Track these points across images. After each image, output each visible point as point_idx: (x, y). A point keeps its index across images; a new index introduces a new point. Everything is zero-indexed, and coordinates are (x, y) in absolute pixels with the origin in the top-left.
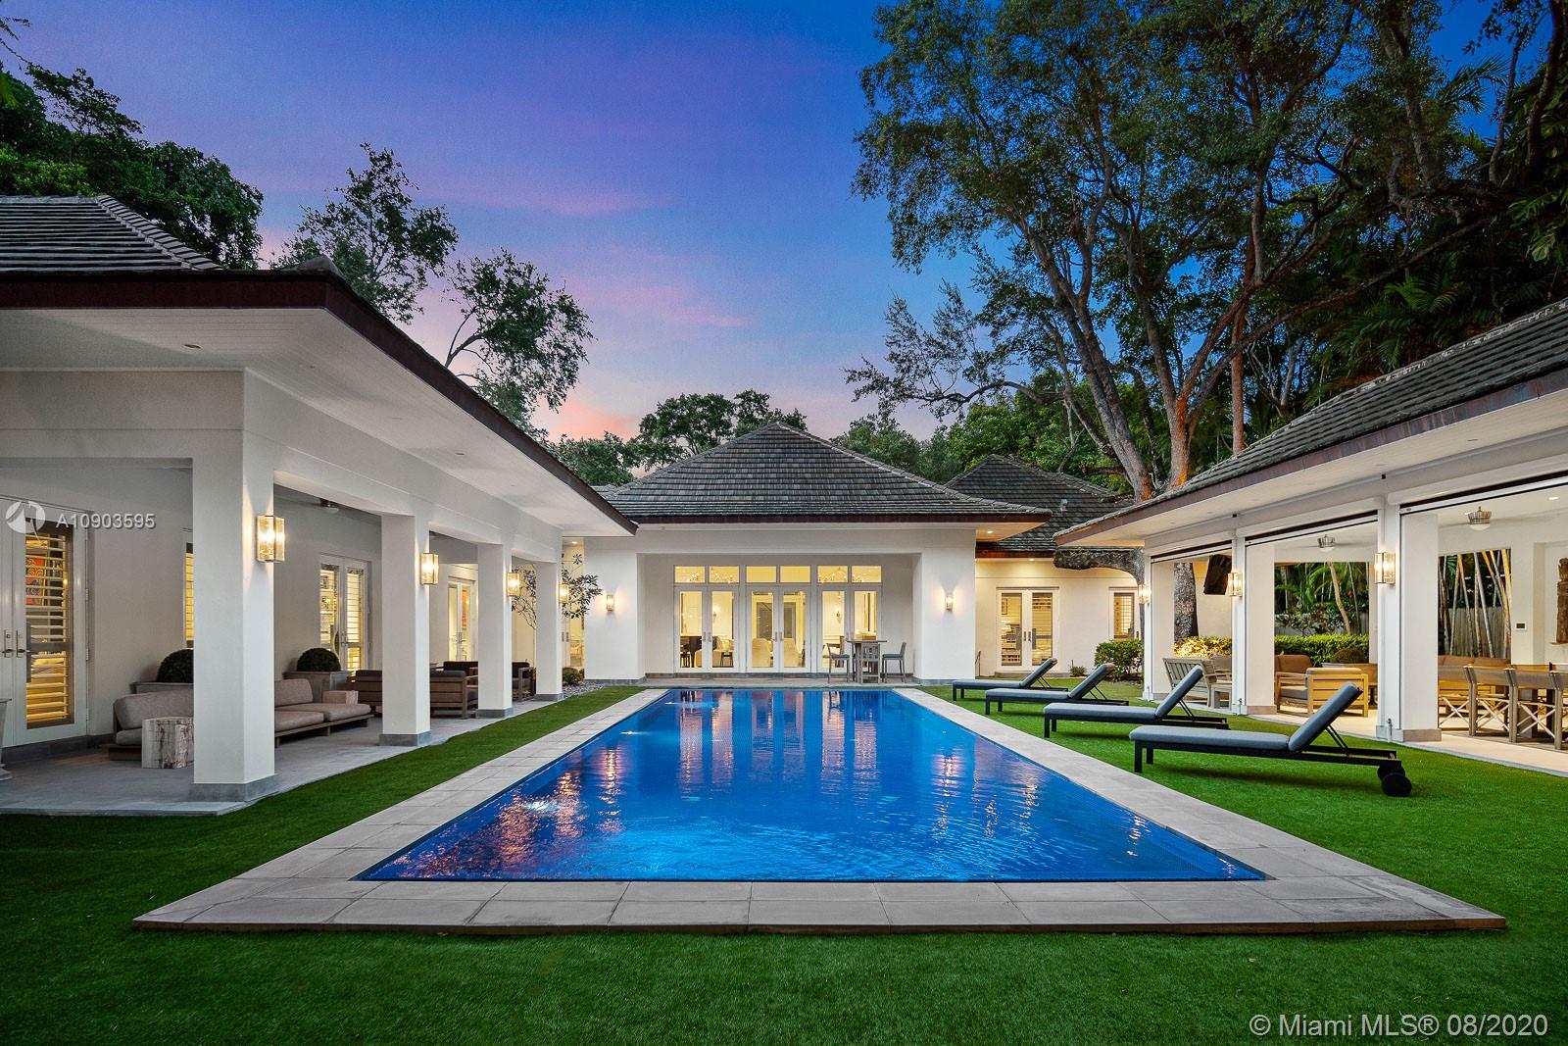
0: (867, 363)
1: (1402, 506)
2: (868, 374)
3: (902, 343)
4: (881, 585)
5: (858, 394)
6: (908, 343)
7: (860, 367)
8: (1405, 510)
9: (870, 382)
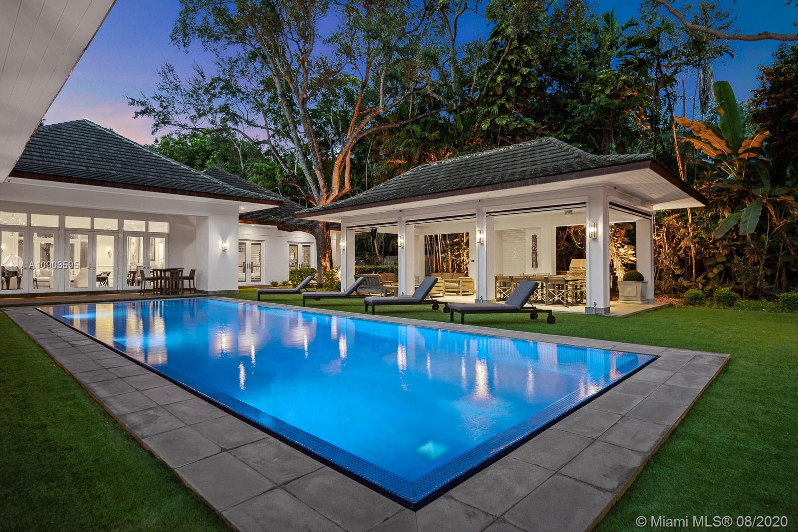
0: (144, 97)
1: (487, 213)
2: (143, 104)
3: (170, 91)
4: (168, 235)
5: (137, 114)
6: (174, 92)
7: (138, 97)
8: (488, 215)
9: (143, 108)
